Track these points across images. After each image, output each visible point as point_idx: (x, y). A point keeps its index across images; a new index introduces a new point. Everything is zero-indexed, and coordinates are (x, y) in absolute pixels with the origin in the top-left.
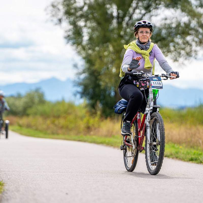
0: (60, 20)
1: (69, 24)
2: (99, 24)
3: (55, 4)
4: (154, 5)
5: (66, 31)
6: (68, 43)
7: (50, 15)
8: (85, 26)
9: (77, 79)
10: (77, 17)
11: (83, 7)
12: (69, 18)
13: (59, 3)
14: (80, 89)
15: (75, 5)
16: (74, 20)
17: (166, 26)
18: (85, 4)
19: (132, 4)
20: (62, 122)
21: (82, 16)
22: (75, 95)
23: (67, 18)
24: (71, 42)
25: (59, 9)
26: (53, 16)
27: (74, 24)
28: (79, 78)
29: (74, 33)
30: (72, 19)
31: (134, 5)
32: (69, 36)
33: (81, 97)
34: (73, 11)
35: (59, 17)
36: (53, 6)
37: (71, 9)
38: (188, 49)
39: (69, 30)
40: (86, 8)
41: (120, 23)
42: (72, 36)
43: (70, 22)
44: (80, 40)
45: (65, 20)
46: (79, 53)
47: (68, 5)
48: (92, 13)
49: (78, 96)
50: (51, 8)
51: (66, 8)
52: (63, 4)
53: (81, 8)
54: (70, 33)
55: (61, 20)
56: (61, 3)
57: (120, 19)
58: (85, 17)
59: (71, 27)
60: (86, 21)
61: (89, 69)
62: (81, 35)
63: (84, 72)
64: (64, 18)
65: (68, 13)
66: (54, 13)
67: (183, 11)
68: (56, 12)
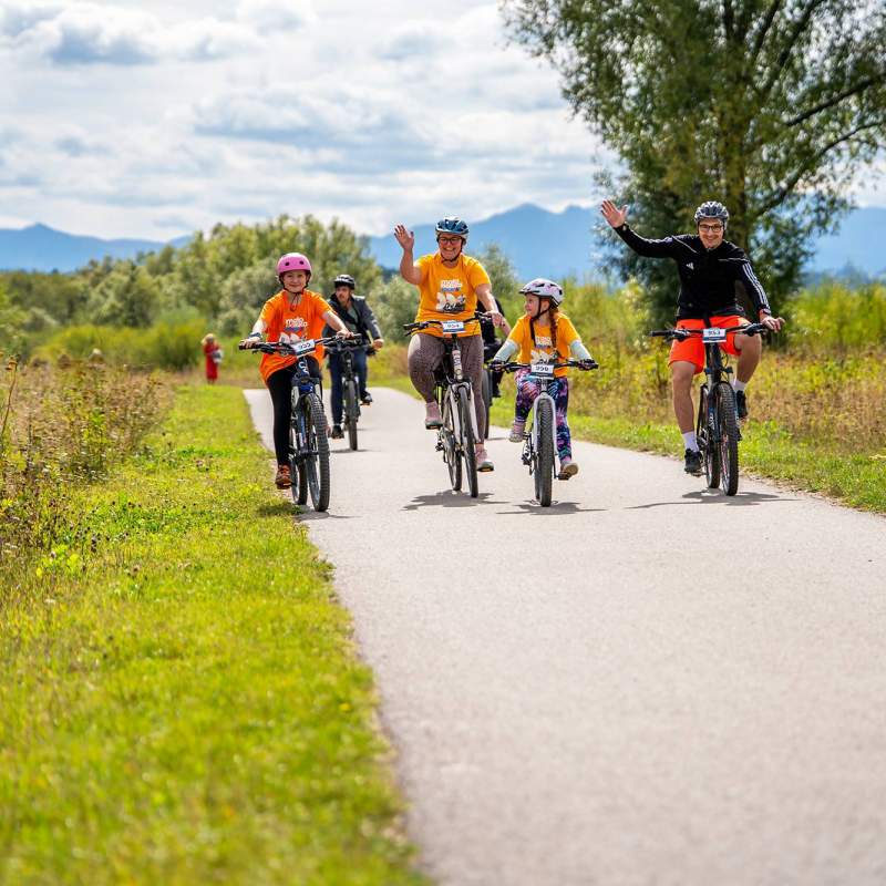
0: (548, 39)
1: (575, 52)
2: (670, 45)
5: (568, 75)
8: (627, 54)
10: (603, 28)
12: (579, 33)
16: (591, 39)
21: (617, 23)
23: (570, 33)
25: (545, 8)
26: (527, 28)
27: (596, 54)
32: (578, 87)
33: (626, 278)
35: (546, 30)
39: (579, 71)
41: (737, 38)
42: (590, 87)
43: (578, 45)
44: (615, 99)
48: (648, 12)
49: (615, 272)
54: (583, 78)
55: (556, 41)
57: (736, 25)
58: (628, 26)
59: (583, 59)
60: (629, 41)
61: (644, 186)
63: (629, 199)
64: (563, 31)
65: (571, 15)
66: (529, 17)
68: (535, 16)
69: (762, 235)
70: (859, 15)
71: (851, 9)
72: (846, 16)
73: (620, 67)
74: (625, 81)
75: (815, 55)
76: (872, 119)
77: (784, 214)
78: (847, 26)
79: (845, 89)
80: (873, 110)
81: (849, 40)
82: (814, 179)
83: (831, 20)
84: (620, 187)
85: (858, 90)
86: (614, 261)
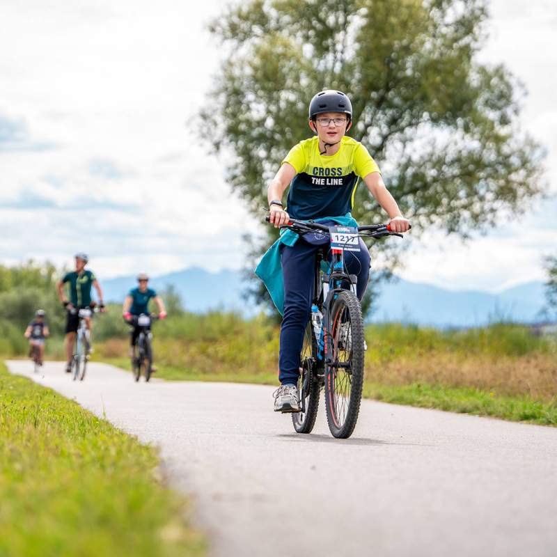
0: (217, 146)
1: (235, 153)
3: (209, 112)
4: (407, 117)
5: (229, 169)
6: (233, 191)
7: (198, 134)
8: (268, 158)
9: (249, 265)
10: (252, 140)
11: (264, 120)
12: (237, 142)
13: (215, 111)
14: (255, 285)
15: (247, 115)
16: (245, 146)
17: (434, 158)
18: (269, 112)
19: (363, 115)
20: (222, 349)
21: (261, 138)
22: (245, 297)
23: (231, 141)
24: (239, 190)
25: (215, 124)
26: (204, 136)
27: (246, 154)
28: (253, 263)
29: (245, 173)
30: (241, 143)
31: (367, 116)
32: (234, 177)
33: (258, 303)
34: (243, 127)
35: (216, 139)
36: (204, 117)
37: (239, 122)
38: (477, 207)
39: (236, 167)
40: (270, 123)
42: (242, 178)
43: (237, 149)
44: (257, 186)
45: (228, 145)
46: (254, 211)
47: (234, 115)
48: (282, 133)
49: (252, 299)
50: (200, 120)
51: (230, 122)
52: (225, 114)
53: (261, 123)
54: (238, 172)
55: (221, 146)
56: (219, 112)
58: (268, 140)
59: (240, 159)
60: (268, 149)
62: (261, 175)
64: (226, 140)
65: (233, 132)
66: (205, 130)
67: (467, 129)
68: (209, 129)
70: (417, 144)
71: (411, 140)
72: (409, 145)
73: (261, 165)
74: (264, 175)
75: (388, 167)
76: (422, 210)
78: (408, 150)
79: (406, 189)
80: (423, 205)
81: (410, 160)
82: (383, 246)
83: (399, 145)
84: (258, 244)
85: (413, 191)
86: (251, 292)
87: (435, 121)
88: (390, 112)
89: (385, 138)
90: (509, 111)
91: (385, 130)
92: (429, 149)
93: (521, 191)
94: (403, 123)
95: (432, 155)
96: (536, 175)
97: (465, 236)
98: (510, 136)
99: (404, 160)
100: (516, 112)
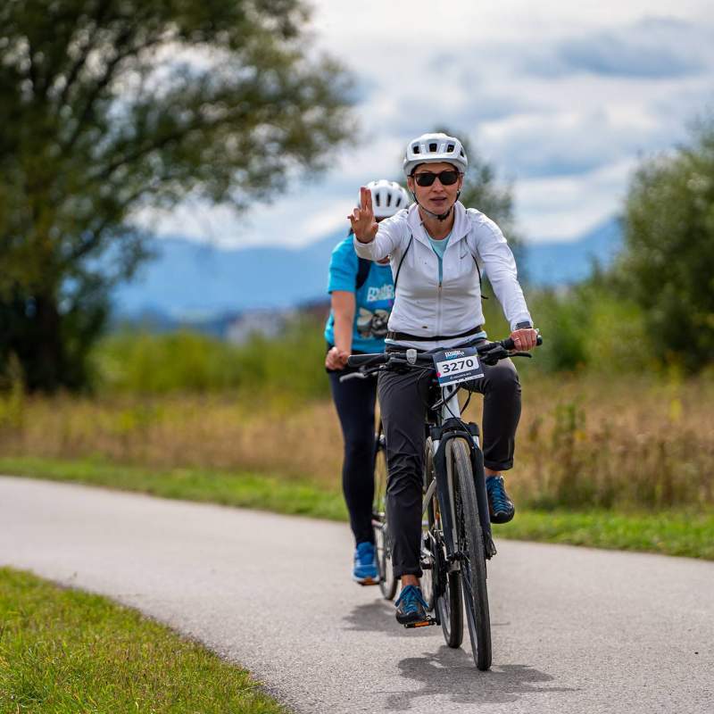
31: (83, 36)
57: (41, 78)
67: (234, 45)
69: (70, 286)
70: (162, 73)
71: (150, 68)
75: (118, 111)
77: (91, 265)
78: (150, 85)
79: (149, 142)
80: (175, 163)
83: (133, 78)
85: (160, 144)
87: (185, 36)
88: (117, 25)
89: (112, 66)
90: (294, 18)
91: (111, 53)
92: (180, 82)
93: (318, 138)
94: (138, 41)
95: (183, 90)
96: (339, 112)
97: (241, 208)
98: (298, 55)
99: (143, 99)
100: (306, 16)
